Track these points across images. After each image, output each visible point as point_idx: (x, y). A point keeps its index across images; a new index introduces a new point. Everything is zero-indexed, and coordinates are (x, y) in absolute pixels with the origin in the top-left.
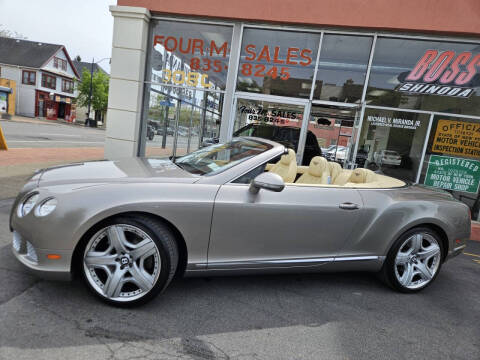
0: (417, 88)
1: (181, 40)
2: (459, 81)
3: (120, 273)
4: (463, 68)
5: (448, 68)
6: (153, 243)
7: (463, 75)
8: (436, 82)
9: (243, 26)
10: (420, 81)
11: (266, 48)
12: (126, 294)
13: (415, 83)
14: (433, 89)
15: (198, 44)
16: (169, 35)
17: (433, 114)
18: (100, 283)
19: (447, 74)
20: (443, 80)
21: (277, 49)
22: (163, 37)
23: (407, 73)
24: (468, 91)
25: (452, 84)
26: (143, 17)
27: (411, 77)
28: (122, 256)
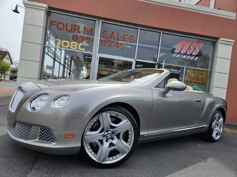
0: (178, 56)
1: (67, 24)
2: (193, 54)
3: (106, 145)
4: (195, 49)
5: (189, 48)
6: (129, 122)
7: (195, 51)
8: (185, 54)
9: (101, 21)
10: (180, 53)
11: (113, 33)
12: (111, 158)
13: (178, 53)
14: (184, 57)
15: (77, 27)
16: (59, 21)
17: (185, 67)
18: (93, 153)
19: (189, 50)
20: (188, 53)
21: (118, 34)
22: (56, 22)
23: (175, 49)
24: (197, 58)
25: (191, 55)
26: (45, 9)
27: (176, 51)
28: (107, 133)
